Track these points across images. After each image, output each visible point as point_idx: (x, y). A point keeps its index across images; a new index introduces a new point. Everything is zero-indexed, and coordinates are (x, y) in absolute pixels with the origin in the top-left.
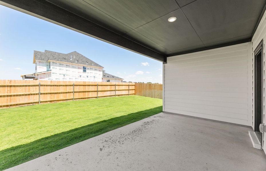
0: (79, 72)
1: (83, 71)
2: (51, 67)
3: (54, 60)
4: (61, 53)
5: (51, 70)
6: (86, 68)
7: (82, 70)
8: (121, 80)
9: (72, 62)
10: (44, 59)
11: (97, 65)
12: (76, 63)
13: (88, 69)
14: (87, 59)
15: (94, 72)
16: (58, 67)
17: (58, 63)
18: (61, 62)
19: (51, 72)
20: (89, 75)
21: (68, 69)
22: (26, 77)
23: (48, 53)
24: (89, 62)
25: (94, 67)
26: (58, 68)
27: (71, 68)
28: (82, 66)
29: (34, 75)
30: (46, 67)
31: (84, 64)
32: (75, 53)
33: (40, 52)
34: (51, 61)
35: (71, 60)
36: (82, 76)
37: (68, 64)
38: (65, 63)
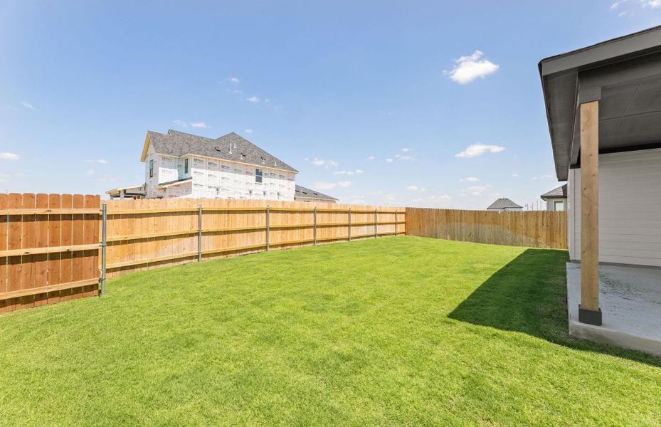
0: (247, 183)
1: (257, 181)
2: (192, 170)
3: (198, 154)
4: (202, 138)
5: (191, 178)
6: (261, 174)
7: (253, 178)
8: (332, 200)
9: (233, 160)
10: (172, 152)
11: (283, 165)
12: (241, 161)
13: (266, 174)
14: (260, 150)
15: (277, 181)
16: (204, 171)
17: (205, 161)
18: (212, 159)
19: (191, 182)
20: (267, 189)
21: (225, 174)
22: (128, 194)
23: (176, 136)
24: (267, 159)
25: (277, 170)
26: (206, 172)
27: (232, 172)
28: (253, 167)
29: (143, 189)
30: (177, 170)
31: (258, 163)
32: (233, 137)
33: (160, 134)
34: (191, 157)
35: (230, 153)
36: (253, 192)
37: (227, 162)
38: (219, 160)
